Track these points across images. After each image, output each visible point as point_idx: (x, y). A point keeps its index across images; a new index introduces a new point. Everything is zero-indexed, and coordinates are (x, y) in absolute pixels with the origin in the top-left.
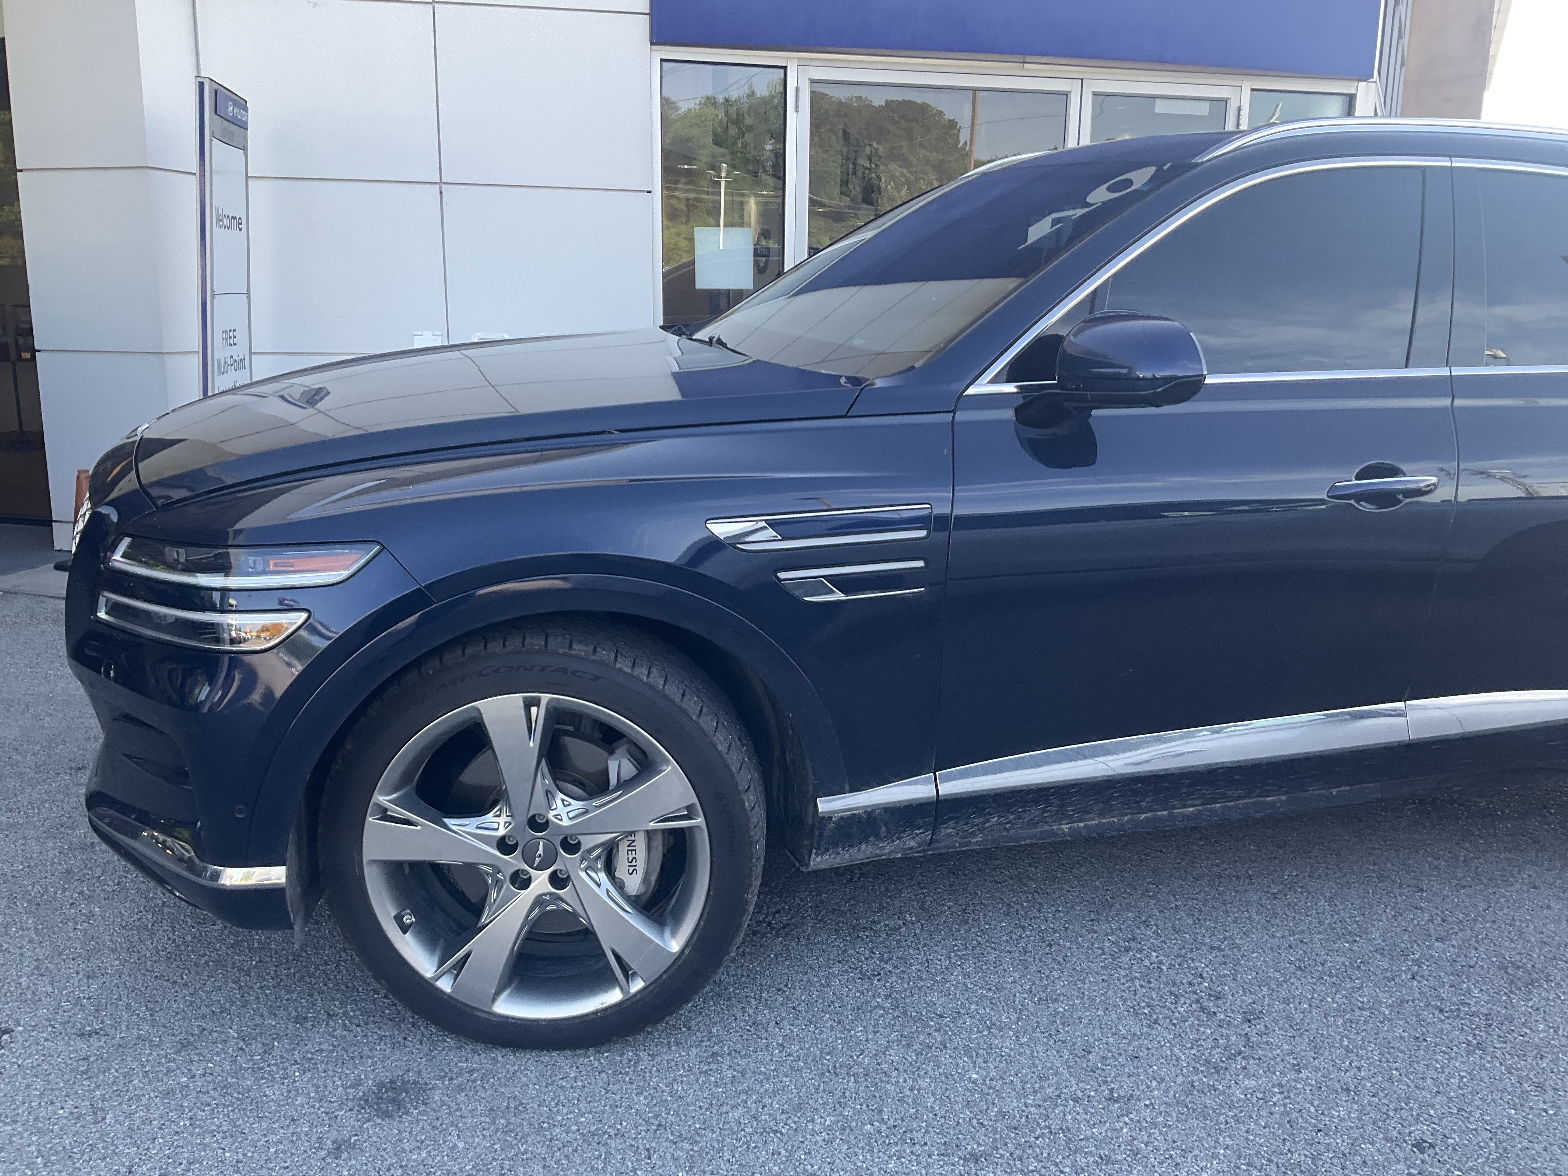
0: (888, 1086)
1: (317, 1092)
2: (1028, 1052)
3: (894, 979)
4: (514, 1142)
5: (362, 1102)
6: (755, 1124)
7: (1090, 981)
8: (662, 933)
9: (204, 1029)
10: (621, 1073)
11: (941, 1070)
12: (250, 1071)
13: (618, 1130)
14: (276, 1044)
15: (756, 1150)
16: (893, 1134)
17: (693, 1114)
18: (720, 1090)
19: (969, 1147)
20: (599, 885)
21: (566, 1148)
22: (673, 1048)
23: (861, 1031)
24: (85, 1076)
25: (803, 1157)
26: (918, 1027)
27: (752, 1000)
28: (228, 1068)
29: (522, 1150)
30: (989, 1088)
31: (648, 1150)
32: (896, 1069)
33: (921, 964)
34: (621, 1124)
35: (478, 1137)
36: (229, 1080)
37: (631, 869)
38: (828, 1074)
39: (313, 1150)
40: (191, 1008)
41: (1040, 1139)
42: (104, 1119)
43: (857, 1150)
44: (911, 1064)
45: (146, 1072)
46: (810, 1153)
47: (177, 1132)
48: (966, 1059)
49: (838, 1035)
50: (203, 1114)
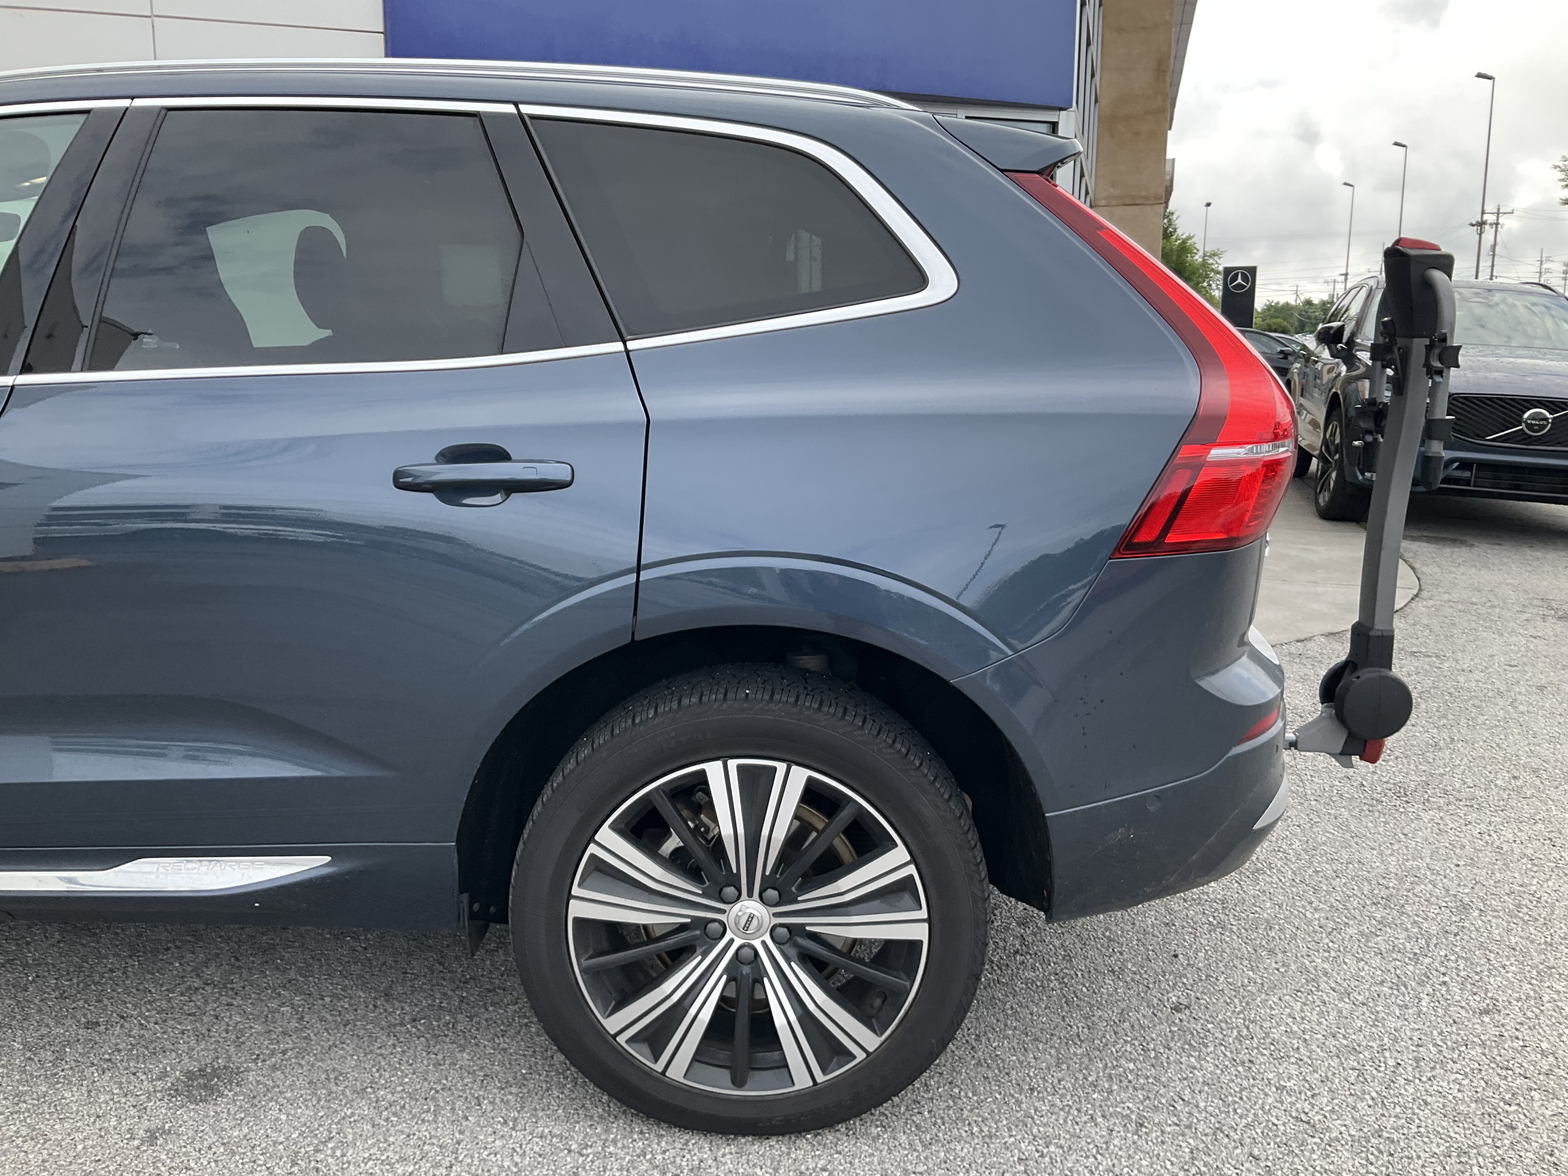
5: (172, 1092)
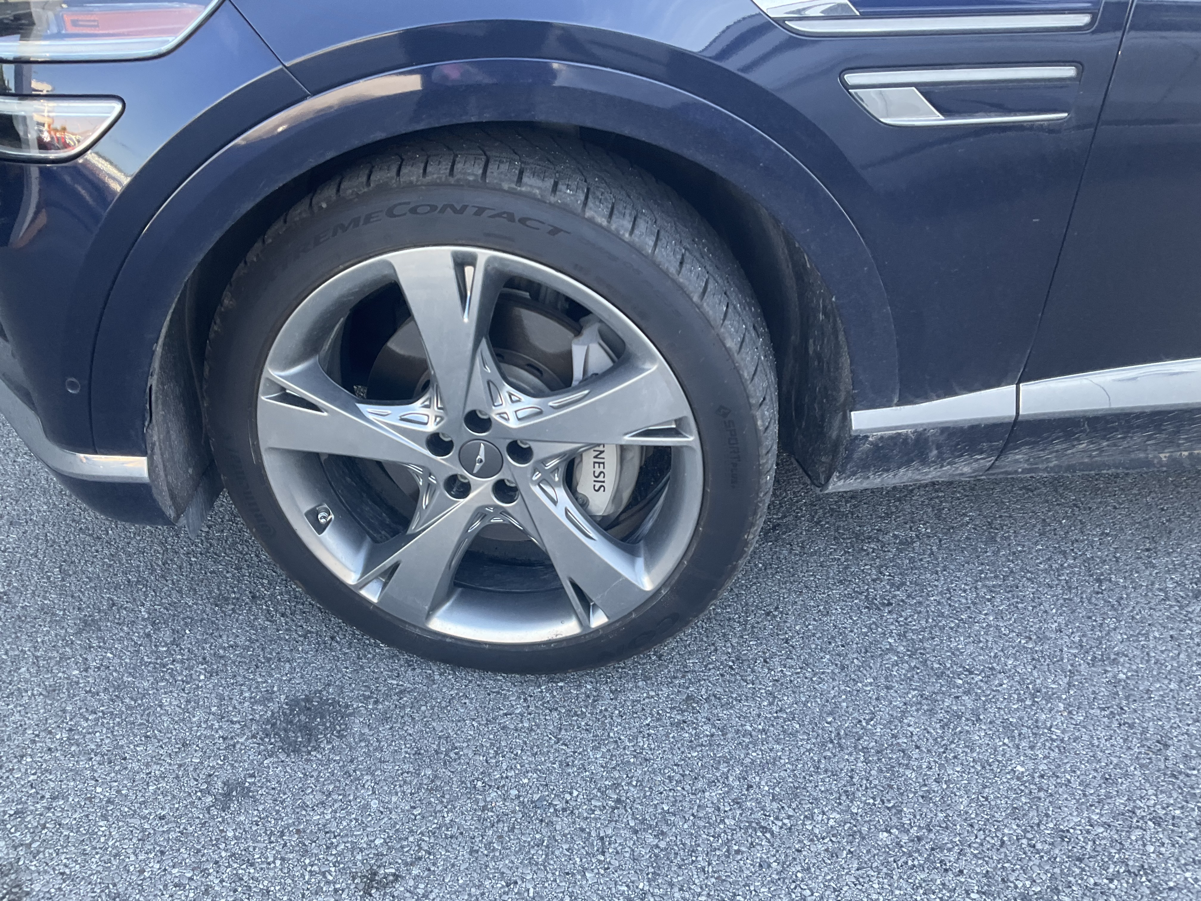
0: (908, 772)
1: (219, 707)
2: (1085, 737)
3: (909, 611)
4: (439, 808)
6: (738, 812)
7: (1155, 638)
8: (633, 563)
9: (114, 605)
10: (576, 714)
11: (975, 755)
15: (739, 857)
16: (918, 851)
18: (695, 754)
19: (1020, 885)
20: (555, 502)
22: (640, 684)
23: (871, 684)
25: (799, 875)
26: (942, 686)
27: (736, 625)
29: (447, 820)
30: (1040, 789)
31: (602, 839)
32: (917, 747)
33: (941, 593)
36: (125, 679)
37: (598, 485)
38: (831, 746)
39: (199, 794)
41: (1116, 882)
43: (871, 873)
44: (935, 740)
45: (37, 657)
46: (809, 869)
47: (50, 749)
48: (1006, 741)
49: (843, 688)
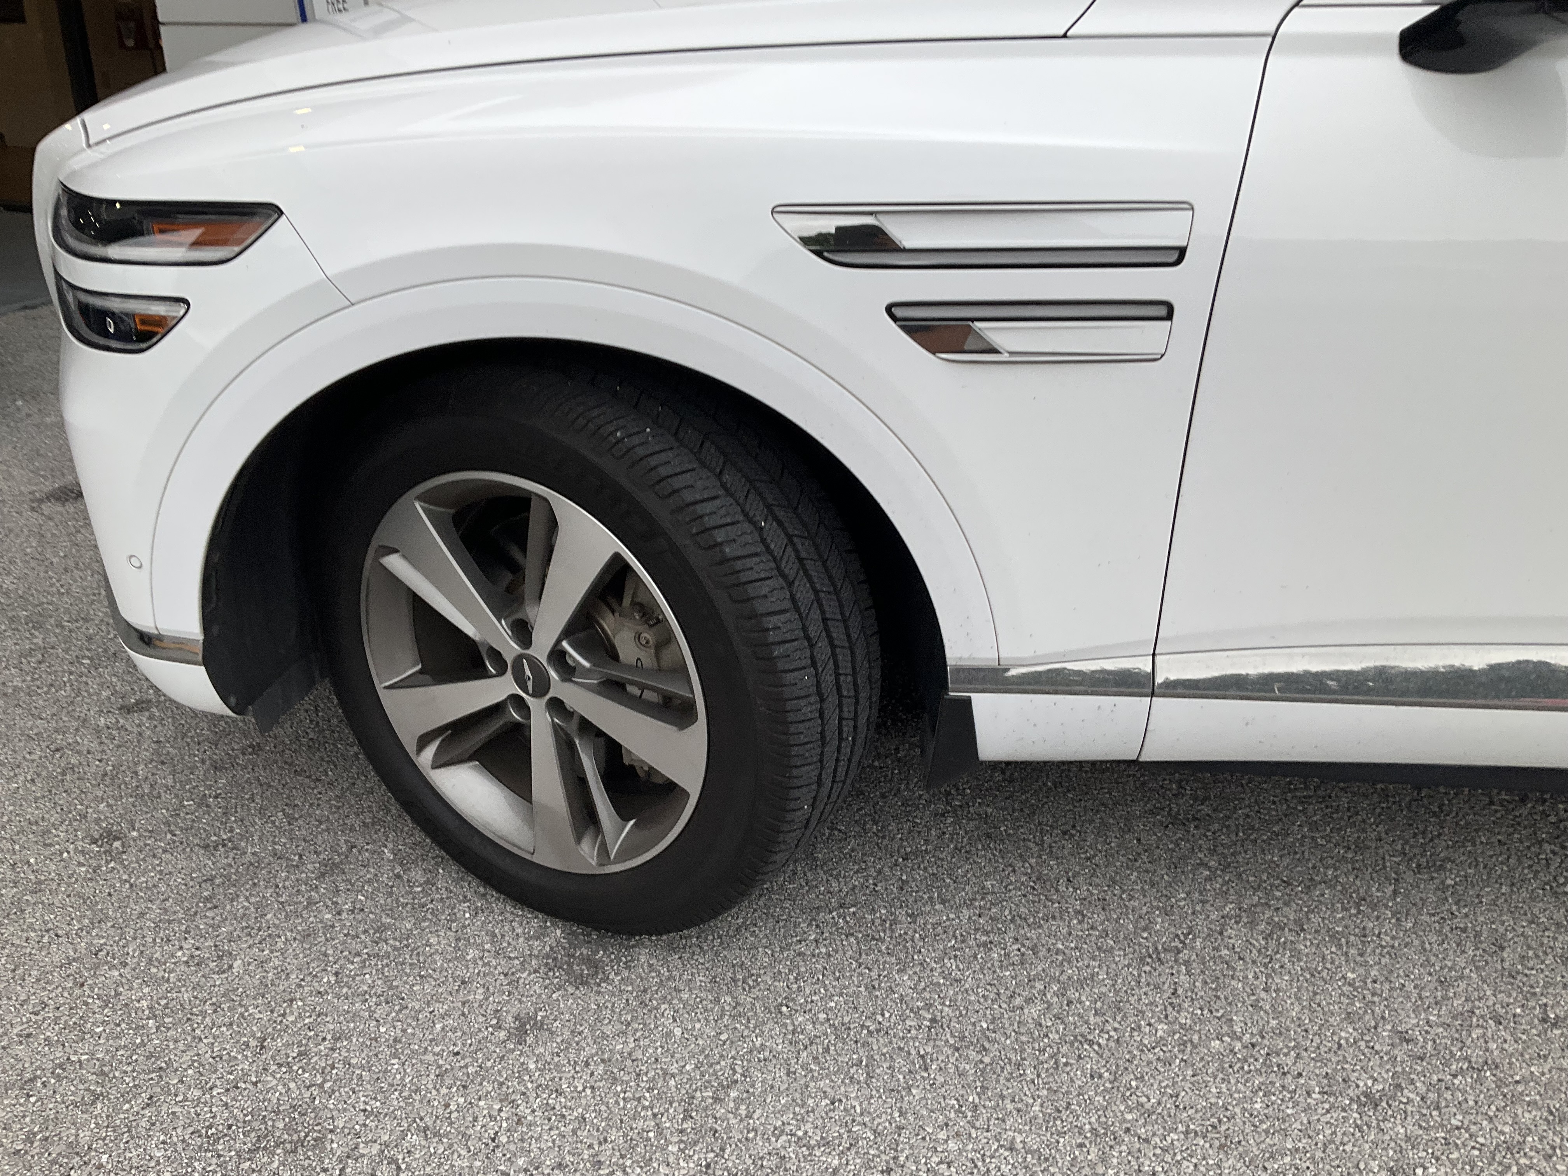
12: (409, 907)
13: (880, 1023)
14: (441, 871)
17: (976, 1007)
21: (814, 1047)
24: (209, 905)
28: (382, 902)
34: (883, 1015)
35: (699, 1021)
40: (336, 816)
42: (231, 967)
50: (352, 967)
